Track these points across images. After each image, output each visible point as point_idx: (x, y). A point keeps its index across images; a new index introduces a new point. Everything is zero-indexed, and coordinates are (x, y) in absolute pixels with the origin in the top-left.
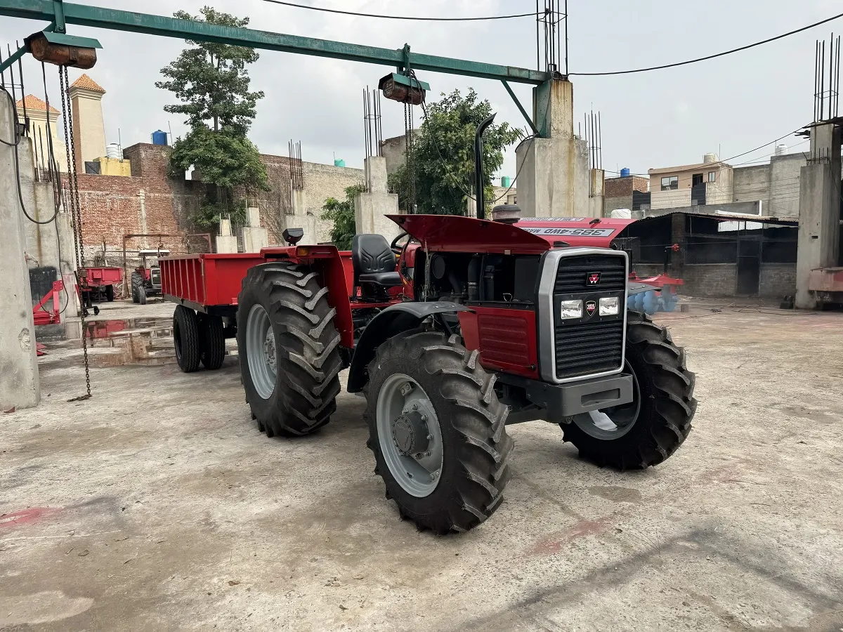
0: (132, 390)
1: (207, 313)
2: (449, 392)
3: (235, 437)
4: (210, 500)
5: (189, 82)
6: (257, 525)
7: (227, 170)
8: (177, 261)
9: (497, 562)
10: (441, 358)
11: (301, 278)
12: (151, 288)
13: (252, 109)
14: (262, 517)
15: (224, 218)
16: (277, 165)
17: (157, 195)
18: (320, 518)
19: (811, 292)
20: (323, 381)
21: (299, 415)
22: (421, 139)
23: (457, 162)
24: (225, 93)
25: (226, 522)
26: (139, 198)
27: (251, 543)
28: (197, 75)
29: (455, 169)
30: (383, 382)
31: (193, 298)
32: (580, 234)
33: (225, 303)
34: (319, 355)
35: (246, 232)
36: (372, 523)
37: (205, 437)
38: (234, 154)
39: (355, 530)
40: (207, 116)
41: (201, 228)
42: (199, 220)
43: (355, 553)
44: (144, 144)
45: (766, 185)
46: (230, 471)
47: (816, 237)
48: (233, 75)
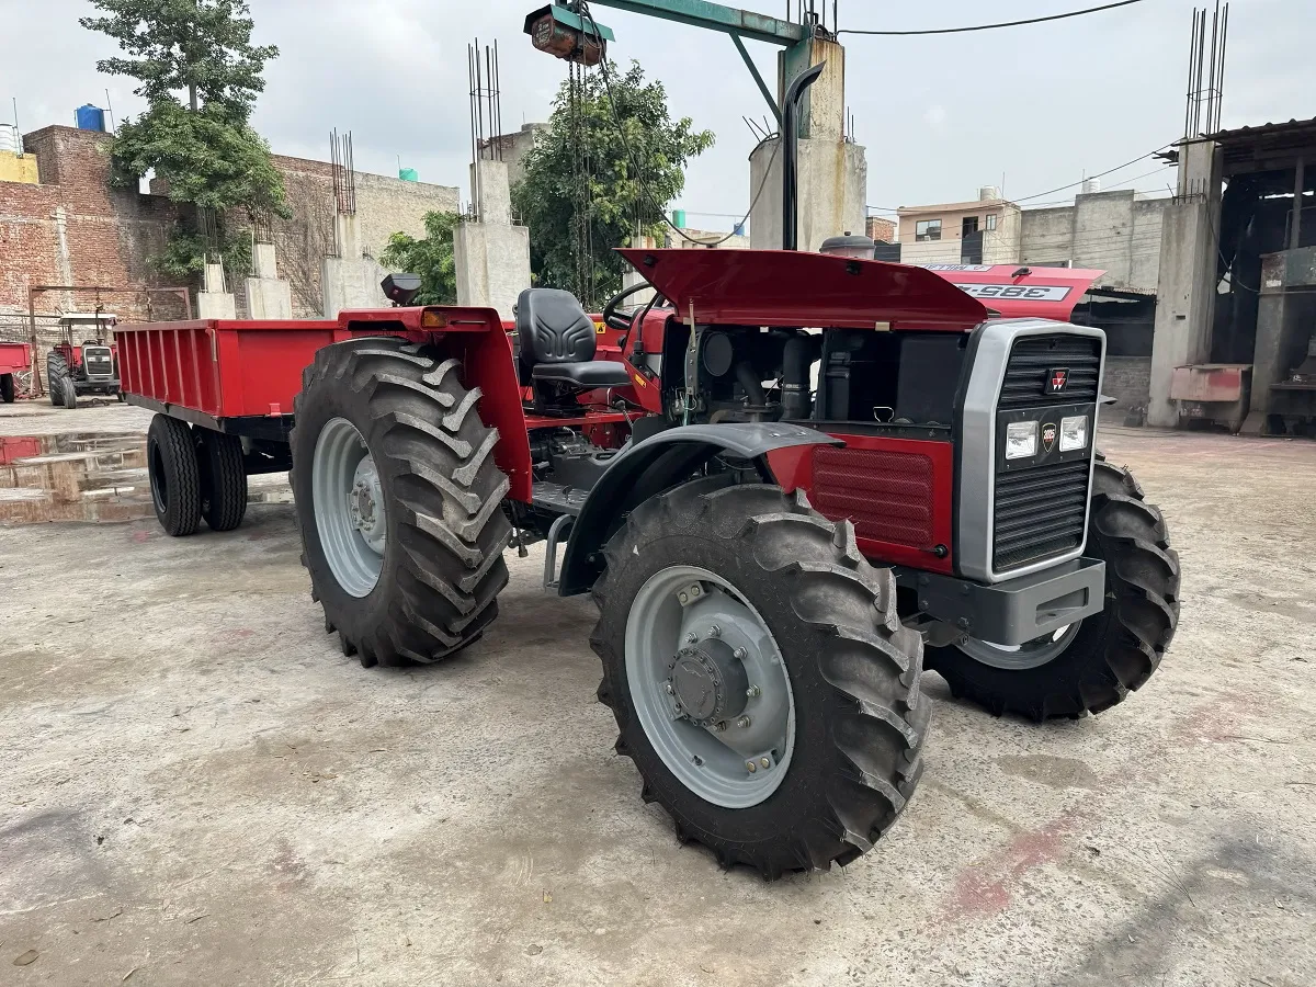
0: (75, 572)
1: (223, 430)
2: (812, 608)
3: (300, 667)
4: (282, 811)
5: (142, 21)
6: (394, 869)
7: (215, 179)
8: (131, 334)
9: (901, 934)
10: (790, 539)
11: (430, 370)
12: (84, 379)
13: (256, 75)
14: (399, 847)
15: (211, 261)
16: (301, 174)
17: (89, 218)
18: (518, 845)
19: (1172, 402)
20: (479, 566)
21: (432, 629)
22: (552, 139)
23: (612, 180)
24: (210, 44)
25: (326, 862)
26: (55, 222)
27: (390, 912)
28: (158, 11)
29: (609, 192)
30: (643, 580)
31: (191, 401)
32: (998, 295)
33: (256, 413)
34: (471, 517)
35: (252, 286)
36: (625, 852)
37: (239, 669)
38: (226, 152)
39: (596, 870)
40: (175, 83)
41: (170, 279)
42: (167, 265)
43: (615, 927)
44: (61, 128)
45: (1068, 237)
46: (307, 742)
47: (1182, 317)
48: (222, 16)
